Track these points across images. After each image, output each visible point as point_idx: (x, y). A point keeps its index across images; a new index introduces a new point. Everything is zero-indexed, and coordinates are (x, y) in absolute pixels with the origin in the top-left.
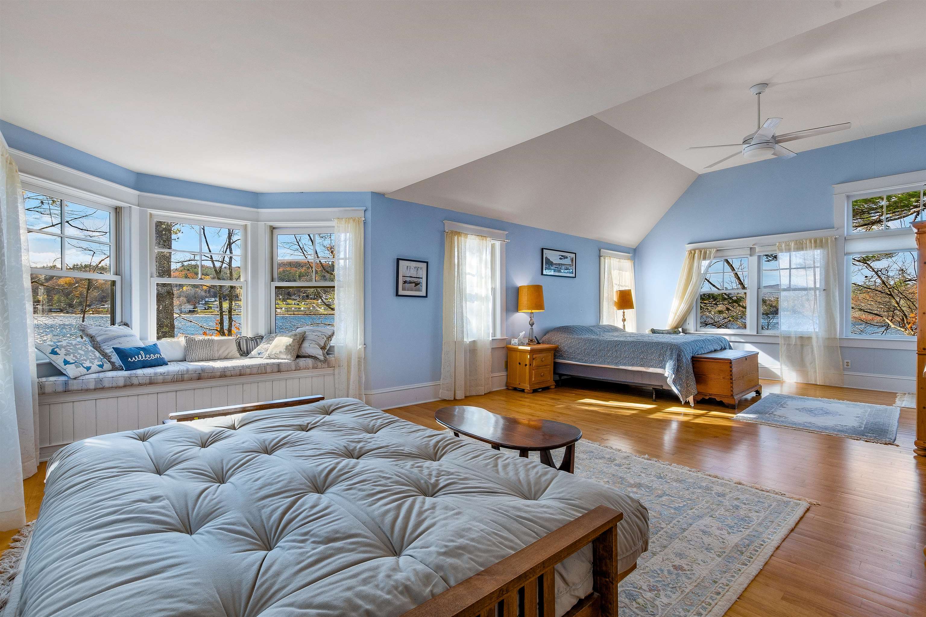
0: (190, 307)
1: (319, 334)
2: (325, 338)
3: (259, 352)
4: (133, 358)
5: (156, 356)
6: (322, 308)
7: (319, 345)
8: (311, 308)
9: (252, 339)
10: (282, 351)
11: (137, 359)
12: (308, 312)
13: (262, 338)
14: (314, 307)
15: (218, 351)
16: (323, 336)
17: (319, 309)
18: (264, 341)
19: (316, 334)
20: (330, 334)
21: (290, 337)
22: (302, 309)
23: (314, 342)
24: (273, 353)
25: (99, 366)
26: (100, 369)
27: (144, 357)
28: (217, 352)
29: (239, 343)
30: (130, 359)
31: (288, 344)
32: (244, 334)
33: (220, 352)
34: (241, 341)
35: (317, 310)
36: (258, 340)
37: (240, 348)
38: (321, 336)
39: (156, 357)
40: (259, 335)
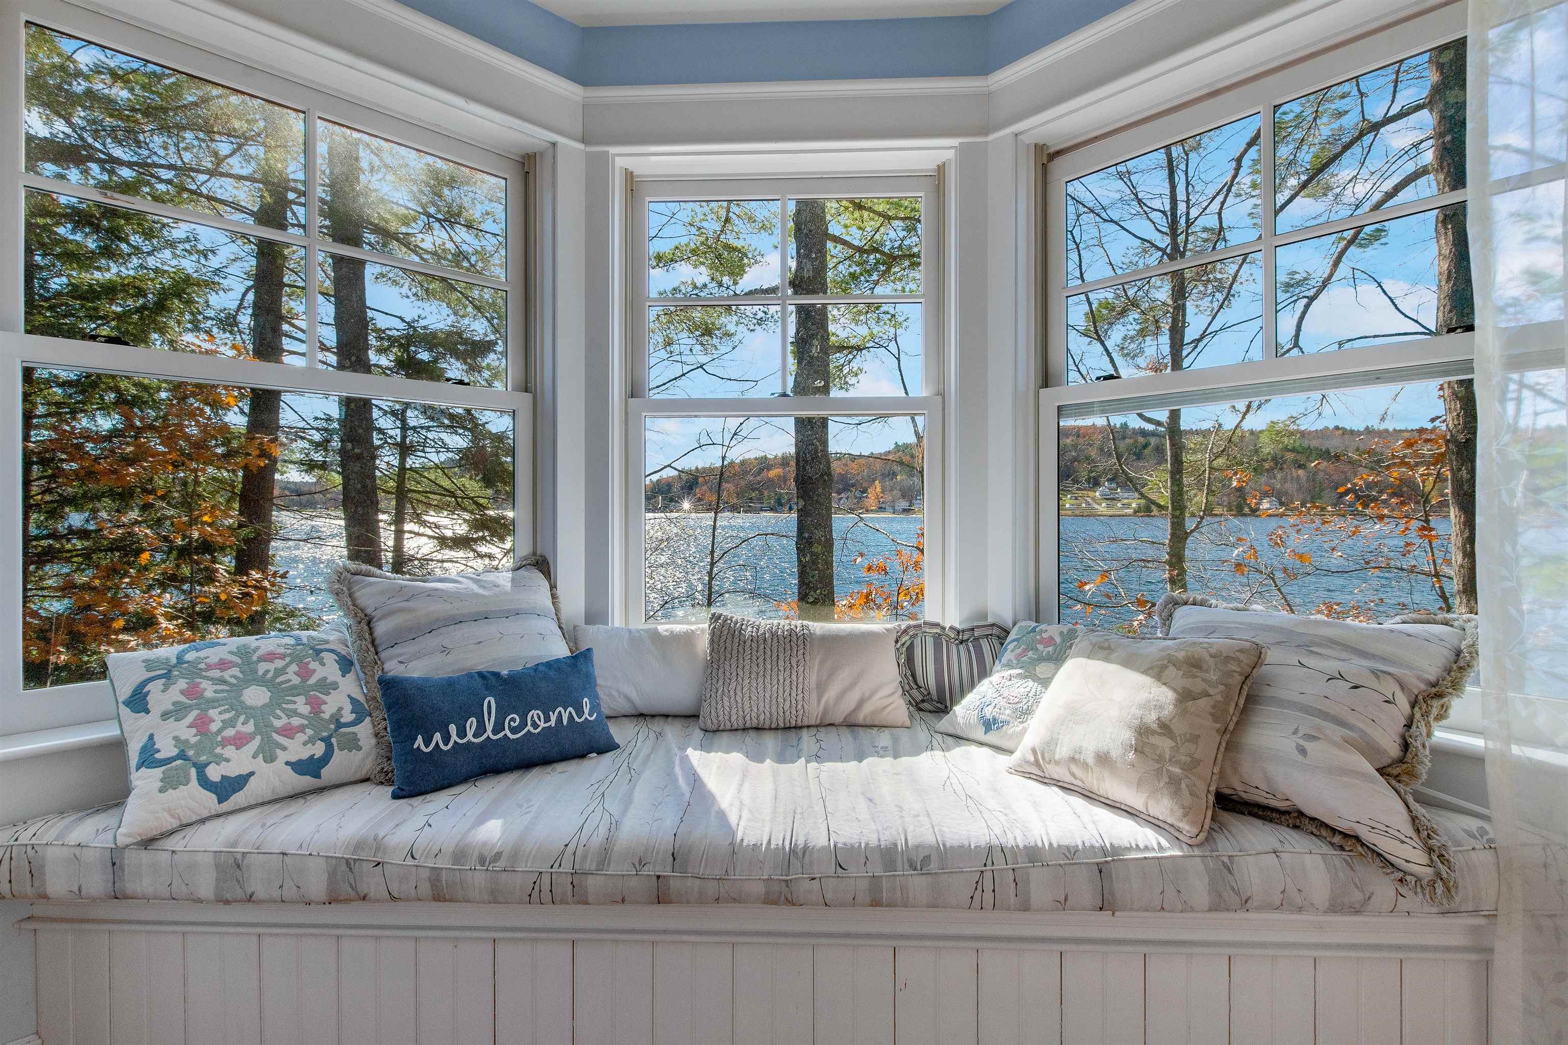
0: (904, 504)
1: (1355, 667)
2: (1403, 701)
3: (988, 712)
4: (437, 736)
5: (553, 718)
6: (1104, 505)
7: (1369, 749)
8: (1084, 505)
9: (962, 637)
10: (1115, 753)
11: (454, 737)
12: (1077, 512)
13: (1001, 634)
14: (1088, 503)
15: (821, 687)
16: (1390, 688)
17: (1097, 507)
18: (1008, 655)
19: (1332, 666)
20: (1432, 671)
21: (1157, 671)
22: (1067, 506)
23: (1336, 732)
24: (1062, 751)
25: (299, 767)
26: (306, 781)
27: (490, 727)
28: (814, 695)
29: (910, 649)
30: (419, 742)
31: (1152, 718)
32: (931, 611)
33: (831, 693)
34: (917, 642)
35: (1094, 509)
36: (984, 644)
37: (914, 676)
38: (1371, 682)
39: (553, 723)
40: (990, 620)
